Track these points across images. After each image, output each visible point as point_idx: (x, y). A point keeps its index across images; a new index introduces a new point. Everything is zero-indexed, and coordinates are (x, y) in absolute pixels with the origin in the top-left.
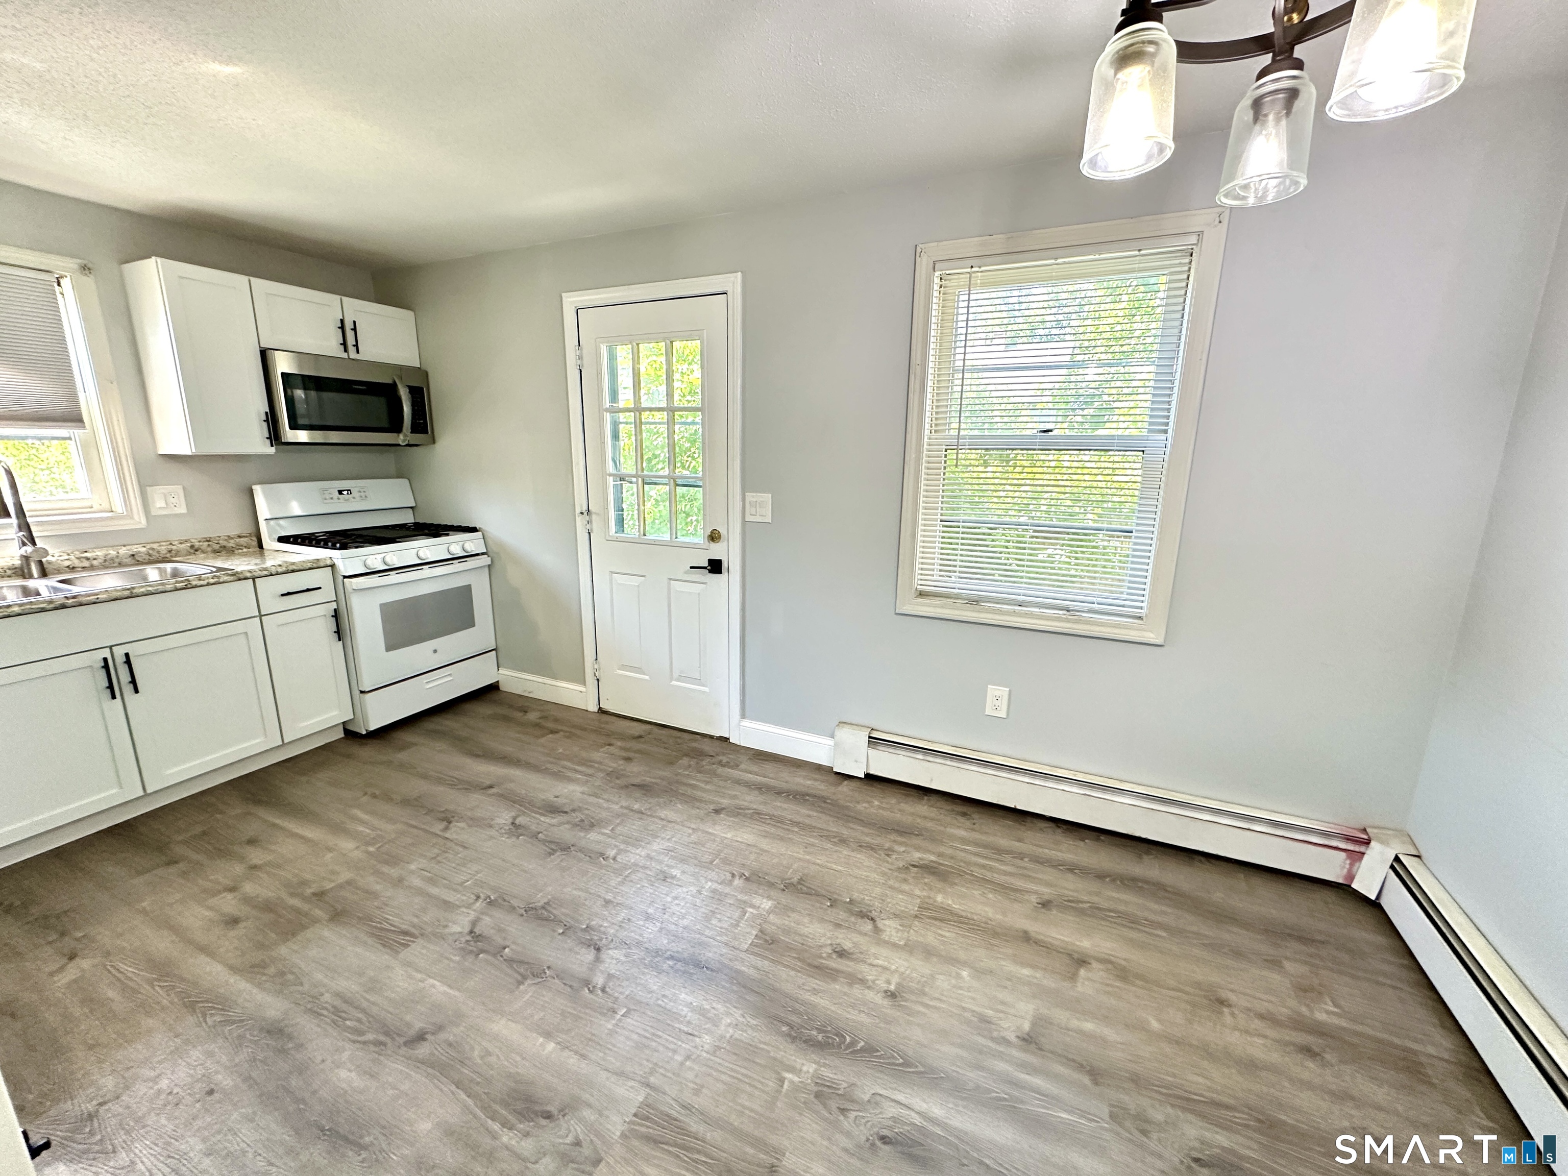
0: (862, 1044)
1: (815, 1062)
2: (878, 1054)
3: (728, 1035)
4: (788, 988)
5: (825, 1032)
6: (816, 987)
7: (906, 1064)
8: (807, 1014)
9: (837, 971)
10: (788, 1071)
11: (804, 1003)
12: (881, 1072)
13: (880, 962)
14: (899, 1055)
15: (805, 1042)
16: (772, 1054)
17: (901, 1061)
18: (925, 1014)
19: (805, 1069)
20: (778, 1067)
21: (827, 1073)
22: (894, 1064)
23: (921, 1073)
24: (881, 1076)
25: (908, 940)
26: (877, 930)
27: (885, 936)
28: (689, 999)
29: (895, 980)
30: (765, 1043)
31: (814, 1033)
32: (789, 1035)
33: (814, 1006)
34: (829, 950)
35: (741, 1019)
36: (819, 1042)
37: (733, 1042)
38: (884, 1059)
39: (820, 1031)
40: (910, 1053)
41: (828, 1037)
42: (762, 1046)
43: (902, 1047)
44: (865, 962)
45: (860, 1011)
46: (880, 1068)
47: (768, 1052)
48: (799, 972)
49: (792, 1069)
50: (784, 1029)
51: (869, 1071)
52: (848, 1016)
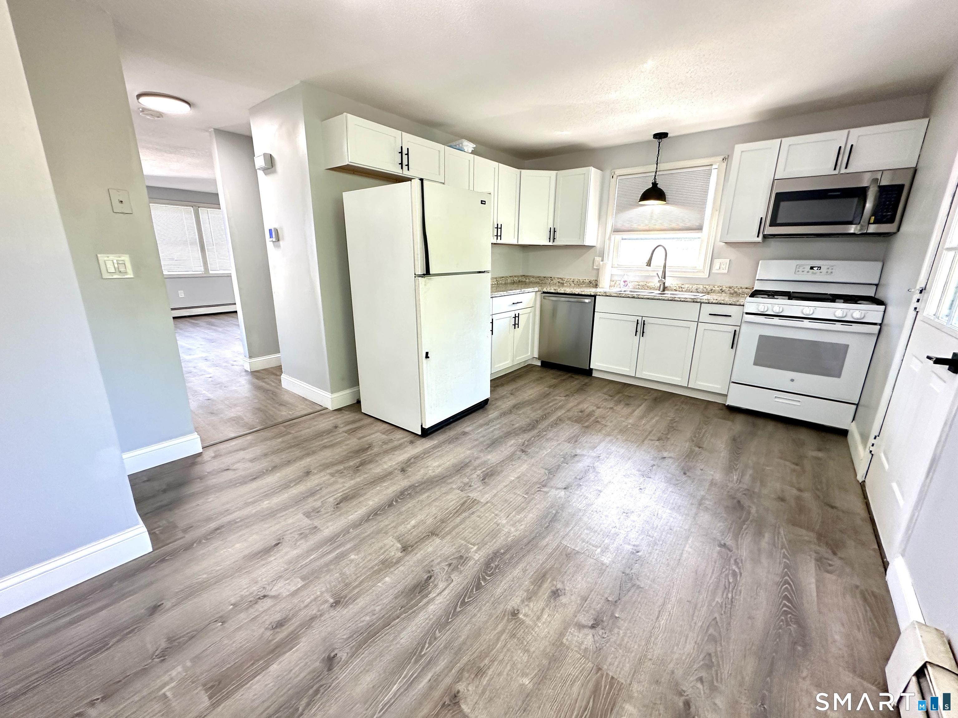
0: (483, 584)
1: (478, 560)
2: (474, 590)
3: (504, 529)
4: (530, 558)
5: (495, 569)
6: (527, 572)
7: (463, 603)
8: (510, 563)
9: (540, 586)
10: (478, 548)
11: (517, 563)
12: (464, 588)
13: (545, 616)
14: (471, 601)
15: (492, 558)
16: (489, 544)
17: (466, 600)
18: (495, 629)
19: (477, 555)
20: (482, 544)
21: (471, 563)
22: (465, 596)
23: (455, 609)
24: (461, 588)
25: (568, 648)
26: (581, 627)
27: (572, 630)
28: (528, 518)
29: (528, 621)
30: (495, 542)
31: (496, 563)
32: (498, 552)
33: (514, 567)
34: (559, 586)
35: (512, 535)
36: (490, 564)
37: (499, 531)
38: (471, 592)
39: (497, 566)
40: (469, 608)
41: (492, 569)
42: (494, 540)
43: (475, 604)
44: (547, 606)
45: (506, 590)
46: (465, 588)
47: (490, 542)
48: (541, 565)
49: (479, 549)
50: (502, 551)
51: (465, 582)
52: (503, 583)
